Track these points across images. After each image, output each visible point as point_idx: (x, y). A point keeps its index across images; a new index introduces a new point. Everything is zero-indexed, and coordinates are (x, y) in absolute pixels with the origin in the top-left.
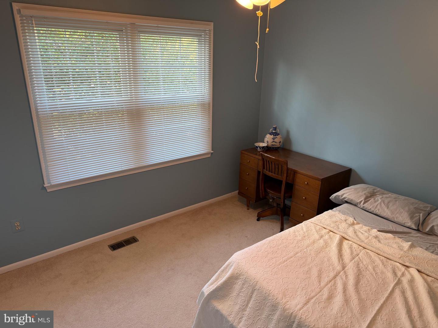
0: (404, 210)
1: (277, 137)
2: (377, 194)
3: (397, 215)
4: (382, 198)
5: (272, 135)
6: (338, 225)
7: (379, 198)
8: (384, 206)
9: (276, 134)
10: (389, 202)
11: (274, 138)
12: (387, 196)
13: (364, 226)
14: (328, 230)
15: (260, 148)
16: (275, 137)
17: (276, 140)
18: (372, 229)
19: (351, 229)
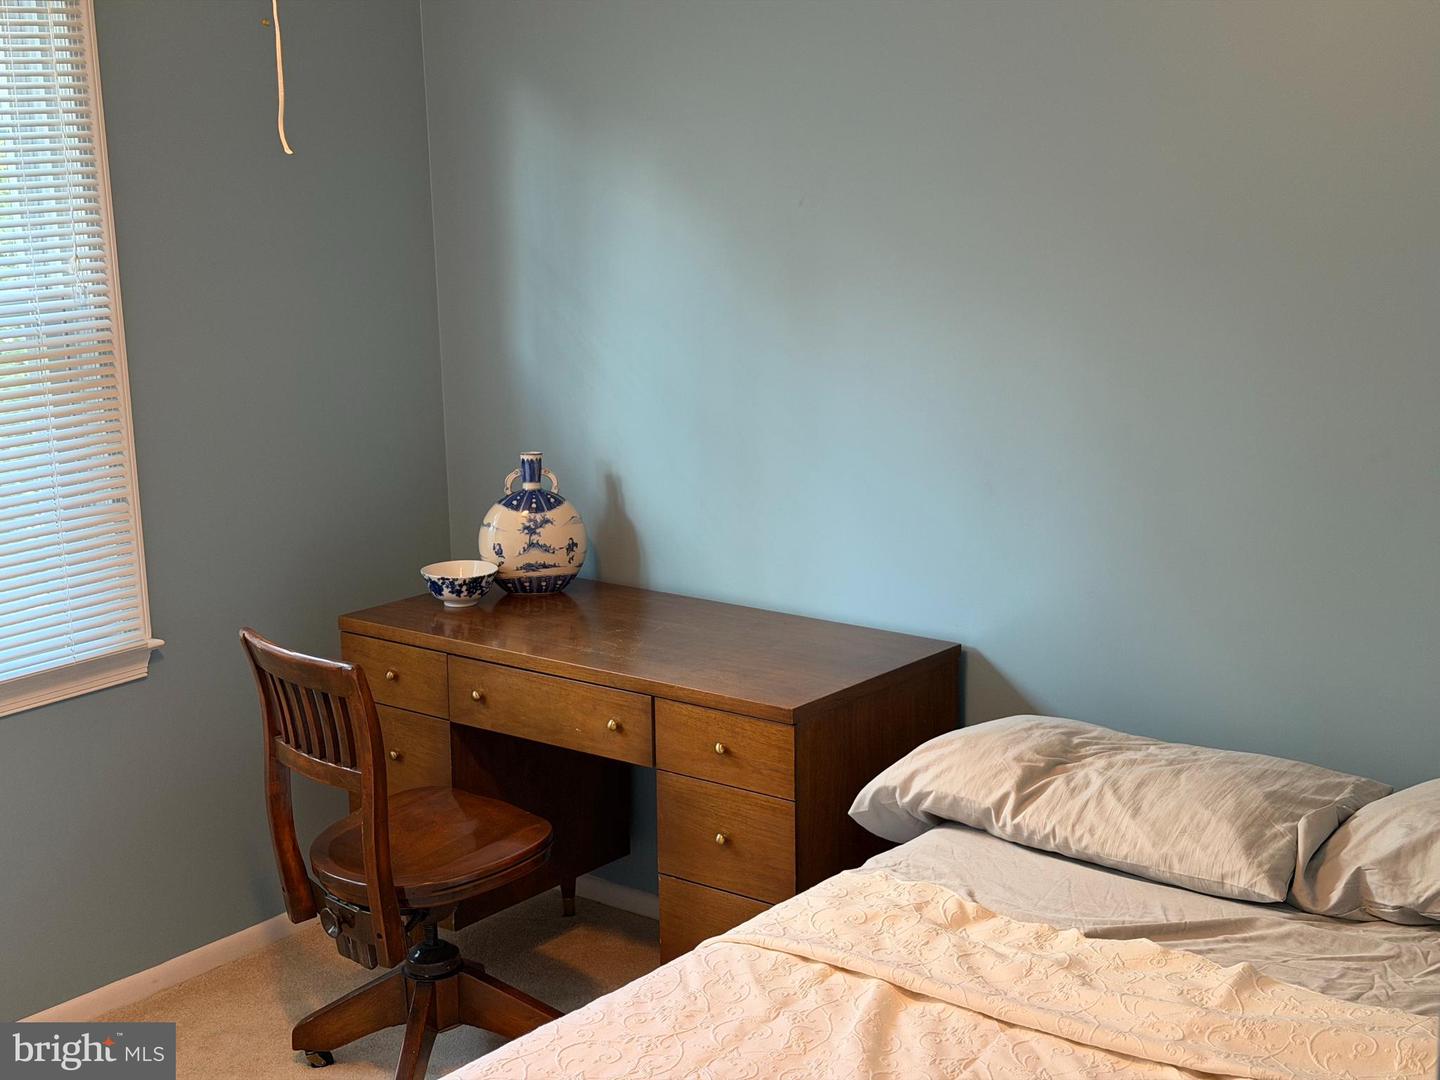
0: (1214, 812)
1: (549, 515)
2: (1083, 751)
3: (1185, 842)
4: (1110, 766)
5: (516, 508)
6: (880, 932)
7: (1091, 772)
8: (1120, 808)
9: (542, 501)
10: (1140, 786)
11: (532, 524)
12: (1139, 755)
13: (1014, 924)
14: (818, 967)
15: (459, 593)
16: (539, 517)
17: (545, 535)
18: (1055, 931)
19: (945, 942)
